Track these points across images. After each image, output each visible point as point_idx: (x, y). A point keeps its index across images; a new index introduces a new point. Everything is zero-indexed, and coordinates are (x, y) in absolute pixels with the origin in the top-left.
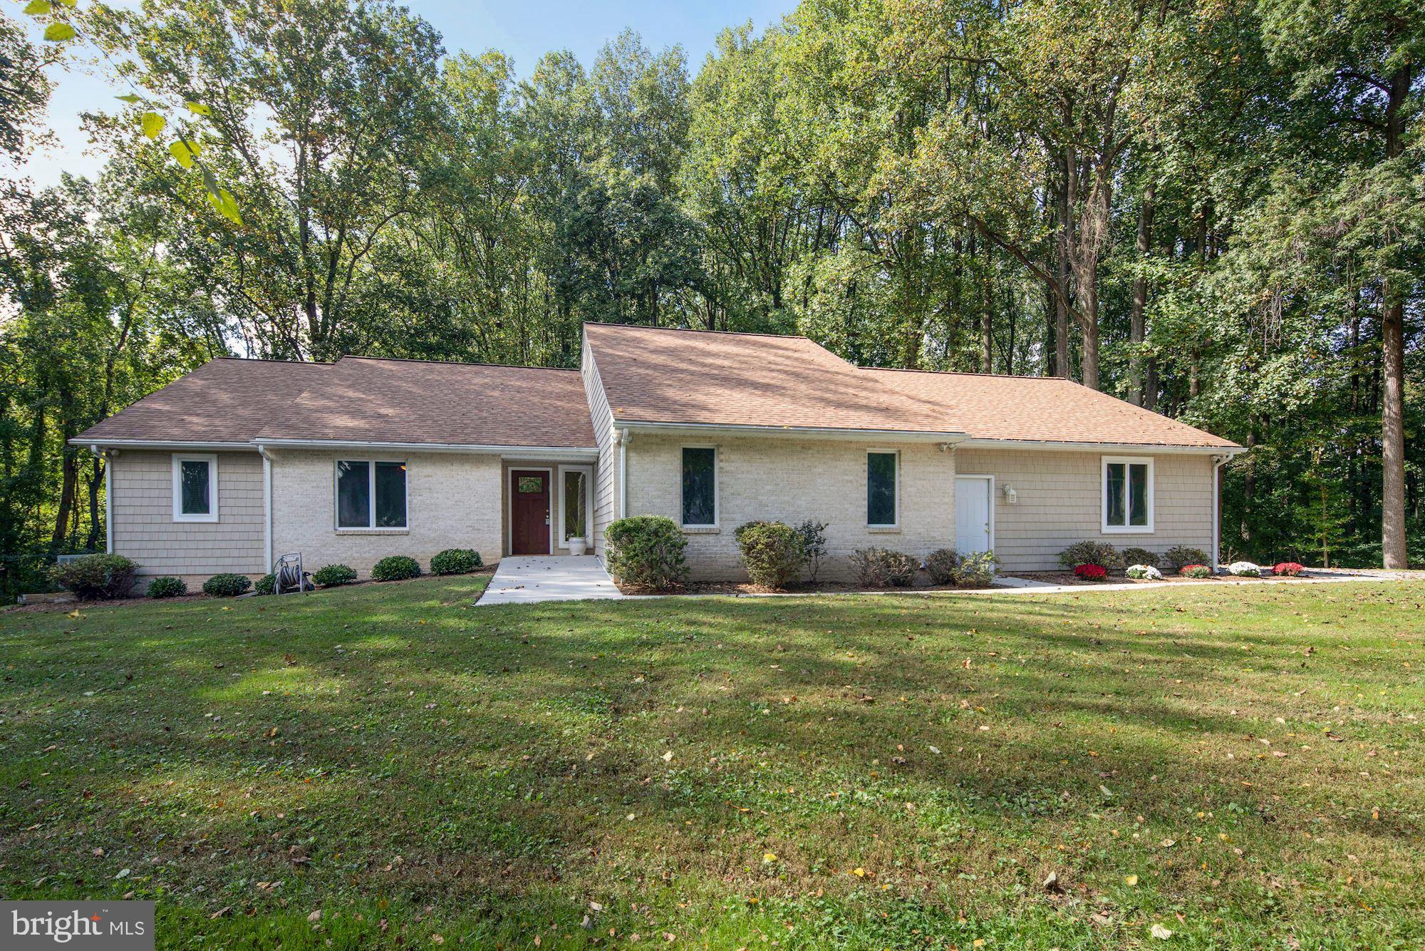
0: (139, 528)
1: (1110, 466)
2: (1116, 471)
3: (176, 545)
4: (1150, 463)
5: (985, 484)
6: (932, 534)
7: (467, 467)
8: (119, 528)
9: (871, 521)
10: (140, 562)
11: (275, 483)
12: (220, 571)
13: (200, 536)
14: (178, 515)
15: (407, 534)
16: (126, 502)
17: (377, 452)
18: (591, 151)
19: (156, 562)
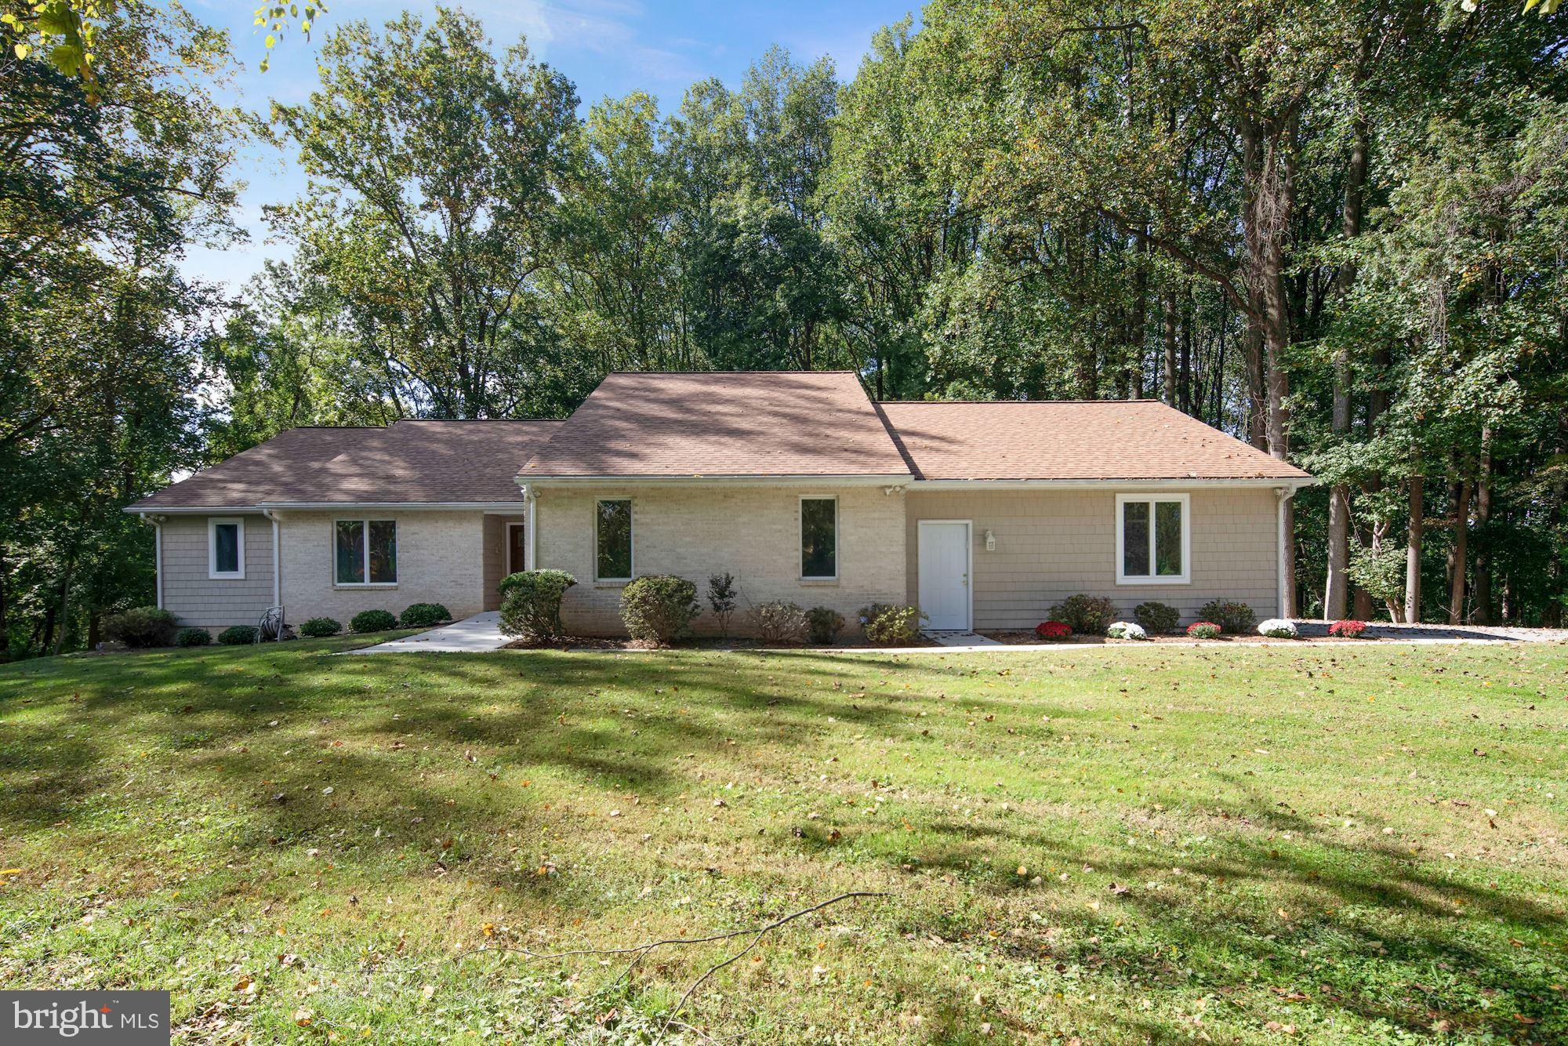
0: (182, 585)
1: (1128, 507)
2: (1136, 514)
3: (212, 600)
4: (1185, 500)
5: (962, 530)
6: (877, 587)
7: (450, 524)
8: (168, 585)
9: (804, 574)
10: (181, 615)
11: (283, 543)
12: (232, 623)
13: (231, 592)
14: (214, 574)
15: (396, 588)
16: (173, 561)
17: (369, 512)
18: (732, 179)
19: (196, 615)
